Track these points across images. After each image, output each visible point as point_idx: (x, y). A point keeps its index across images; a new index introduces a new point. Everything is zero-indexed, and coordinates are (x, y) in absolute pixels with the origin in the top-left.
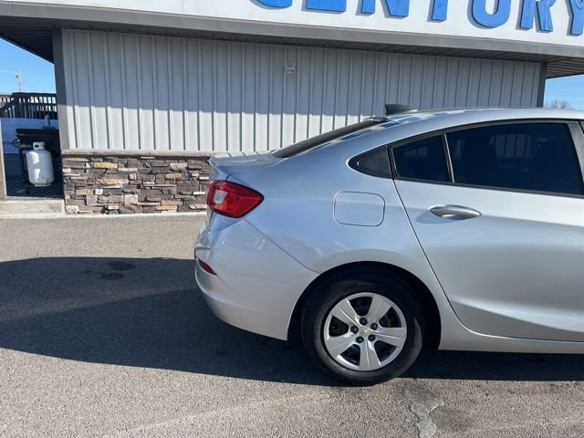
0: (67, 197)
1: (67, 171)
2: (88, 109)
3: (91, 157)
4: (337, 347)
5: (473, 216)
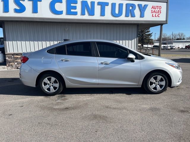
0: (7, 65)
1: (7, 58)
2: (12, 42)
3: (13, 54)
4: (45, 88)
5: (69, 61)
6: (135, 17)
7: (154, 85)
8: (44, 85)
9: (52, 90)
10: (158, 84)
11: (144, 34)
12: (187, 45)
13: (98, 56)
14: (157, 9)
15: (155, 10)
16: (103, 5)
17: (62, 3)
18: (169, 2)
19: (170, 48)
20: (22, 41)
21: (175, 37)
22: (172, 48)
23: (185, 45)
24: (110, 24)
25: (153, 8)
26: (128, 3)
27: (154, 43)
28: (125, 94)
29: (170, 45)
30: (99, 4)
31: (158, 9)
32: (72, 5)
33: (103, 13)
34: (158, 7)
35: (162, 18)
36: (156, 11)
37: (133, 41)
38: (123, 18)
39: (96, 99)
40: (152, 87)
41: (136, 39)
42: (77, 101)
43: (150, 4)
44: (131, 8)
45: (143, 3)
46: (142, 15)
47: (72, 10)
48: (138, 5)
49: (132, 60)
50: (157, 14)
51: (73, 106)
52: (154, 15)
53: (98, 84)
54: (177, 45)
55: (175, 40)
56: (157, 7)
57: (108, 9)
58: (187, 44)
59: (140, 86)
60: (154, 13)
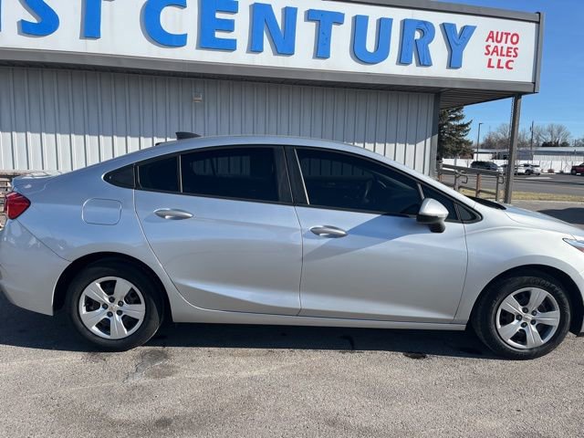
3: (12, 177)
4: (90, 320)
5: (187, 217)
6: (429, 64)
7: (515, 326)
8: (88, 310)
9: (119, 330)
10: (533, 322)
11: (446, 124)
12: (578, 164)
13: (303, 203)
14: (506, 42)
15: (499, 45)
16: (324, 22)
17: (185, 7)
18: (543, 22)
19: (524, 171)
20: (44, 134)
21: (538, 139)
22: (529, 173)
23: (570, 163)
24: (345, 87)
25: (493, 38)
26: (409, 17)
27: (475, 155)
28: (401, 355)
29: (526, 162)
30: (311, 15)
31: (509, 44)
32: (219, 15)
33: (322, 50)
34: (509, 37)
35: (521, 72)
36: (501, 48)
37: (420, 145)
38: (390, 67)
39: (289, 372)
40: (507, 332)
41: (428, 140)
42: (210, 381)
43: (483, 26)
44: (417, 35)
45: (459, 21)
46: (454, 62)
47: (219, 35)
48: (444, 26)
49: (434, 225)
50: (504, 60)
51: (190, 410)
52: (494, 63)
53: (299, 312)
54: (545, 164)
55: (538, 146)
56: (504, 36)
57: (341, 37)
58: (578, 162)
59: (463, 327)
60: (495, 54)
